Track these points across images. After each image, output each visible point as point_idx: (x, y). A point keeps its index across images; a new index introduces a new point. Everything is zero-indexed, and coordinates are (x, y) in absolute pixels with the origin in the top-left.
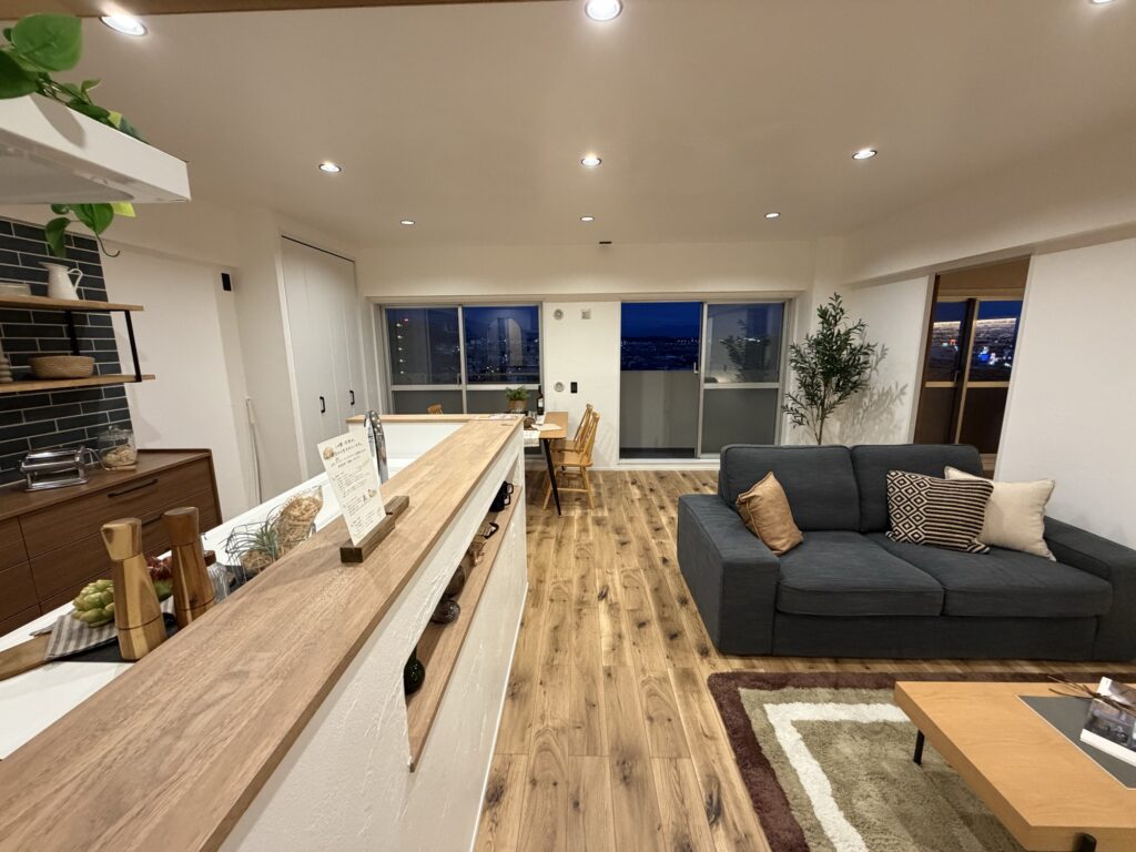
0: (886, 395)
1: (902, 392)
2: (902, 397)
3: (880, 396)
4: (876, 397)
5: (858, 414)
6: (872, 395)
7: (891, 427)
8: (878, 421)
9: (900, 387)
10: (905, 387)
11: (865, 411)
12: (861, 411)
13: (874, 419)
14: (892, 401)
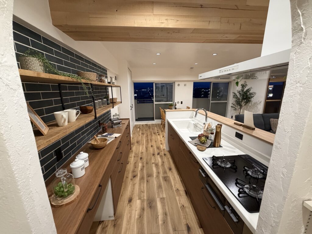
0: (256, 104)
1: (260, 103)
2: (260, 104)
3: (254, 104)
4: (253, 104)
5: (248, 108)
6: (252, 103)
7: (257, 110)
8: (253, 109)
9: (259, 102)
10: (261, 101)
11: (250, 107)
12: (248, 107)
13: (252, 109)
14: (258, 104)
